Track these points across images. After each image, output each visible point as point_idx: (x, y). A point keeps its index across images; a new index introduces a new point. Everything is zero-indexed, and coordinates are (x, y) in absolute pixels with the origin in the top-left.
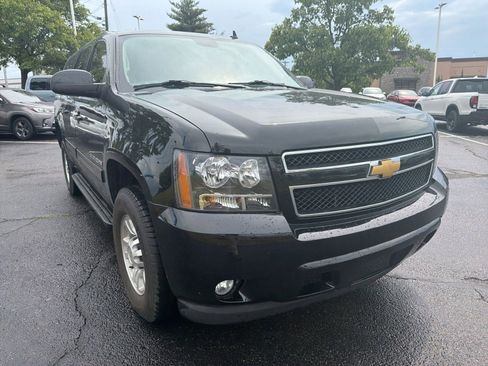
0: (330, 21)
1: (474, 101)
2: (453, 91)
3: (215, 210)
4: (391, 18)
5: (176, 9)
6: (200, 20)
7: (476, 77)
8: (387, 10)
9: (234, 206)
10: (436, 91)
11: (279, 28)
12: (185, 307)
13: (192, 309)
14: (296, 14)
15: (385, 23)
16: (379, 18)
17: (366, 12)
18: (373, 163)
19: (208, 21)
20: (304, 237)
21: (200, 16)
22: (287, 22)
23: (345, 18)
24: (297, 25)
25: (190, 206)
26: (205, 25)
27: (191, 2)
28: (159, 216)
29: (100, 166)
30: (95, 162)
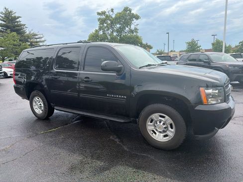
4: (137, 32)
6: (17, 22)
8: (136, 29)
15: (135, 34)
16: (132, 31)
19: (22, 23)
21: (18, 20)
24: (101, 33)
25: (207, 104)
26: (21, 25)
27: (11, 12)
28: (196, 108)
29: (124, 98)
30: (116, 97)
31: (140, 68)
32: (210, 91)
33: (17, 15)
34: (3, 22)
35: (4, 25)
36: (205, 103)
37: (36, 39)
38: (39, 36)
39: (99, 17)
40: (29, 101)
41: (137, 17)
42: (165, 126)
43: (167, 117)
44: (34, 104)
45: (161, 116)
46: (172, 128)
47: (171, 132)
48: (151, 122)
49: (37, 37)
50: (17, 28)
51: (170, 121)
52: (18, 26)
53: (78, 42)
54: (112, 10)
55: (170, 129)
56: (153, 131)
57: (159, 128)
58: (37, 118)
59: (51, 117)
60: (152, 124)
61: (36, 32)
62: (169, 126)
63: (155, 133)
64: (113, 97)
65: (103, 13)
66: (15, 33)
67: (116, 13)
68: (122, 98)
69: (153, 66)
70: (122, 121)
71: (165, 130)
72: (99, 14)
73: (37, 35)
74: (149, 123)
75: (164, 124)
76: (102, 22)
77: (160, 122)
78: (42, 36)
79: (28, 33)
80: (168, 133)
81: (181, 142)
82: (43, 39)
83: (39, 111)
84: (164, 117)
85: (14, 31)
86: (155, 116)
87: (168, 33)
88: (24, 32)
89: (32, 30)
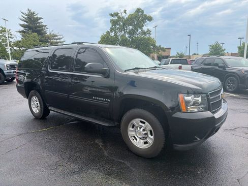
0: (125, 33)
1: (180, 68)
2: (171, 63)
3: (192, 112)
4: (150, 34)
5: (25, 16)
6: (39, 23)
8: (149, 31)
10: (163, 63)
11: (105, 35)
14: (112, 30)
15: (147, 35)
16: (144, 33)
17: (140, 30)
18: (221, 94)
19: (43, 24)
21: (39, 21)
22: (108, 32)
24: (112, 34)
25: (185, 111)
26: (42, 26)
27: (34, 13)
28: (174, 116)
29: (108, 102)
30: (101, 100)
32: (189, 98)
33: (39, 16)
34: (26, 23)
35: (27, 25)
36: (183, 111)
37: (57, 39)
38: (59, 37)
39: (112, 18)
40: (28, 100)
41: (150, 19)
42: (144, 132)
43: (147, 123)
44: (32, 103)
45: (142, 122)
46: (152, 135)
47: (151, 138)
48: (133, 128)
49: (57, 38)
50: (39, 29)
51: (149, 127)
52: (39, 27)
53: (72, 44)
54: (125, 11)
55: (150, 136)
56: (134, 137)
57: (139, 134)
58: (34, 117)
59: (47, 117)
60: (133, 129)
61: (56, 33)
62: (149, 133)
63: (136, 140)
64: (99, 100)
65: (116, 14)
66: (35, 34)
67: (128, 15)
68: (106, 101)
69: (141, 70)
70: (107, 125)
71: (146, 136)
72: (111, 15)
73: (57, 36)
74: (131, 129)
75: (144, 130)
76: (114, 23)
77: (140, 128)
78: (61, 37)
79: (48, 34)
80: (148, 140)
81: (160, 150)
82: (62, 40)
83: (36, 110)
84: (144, 123)
85: (33, 32)
86: (136, 122)
87: (190, 35)
88: (45, 33)
89: (52, 31)
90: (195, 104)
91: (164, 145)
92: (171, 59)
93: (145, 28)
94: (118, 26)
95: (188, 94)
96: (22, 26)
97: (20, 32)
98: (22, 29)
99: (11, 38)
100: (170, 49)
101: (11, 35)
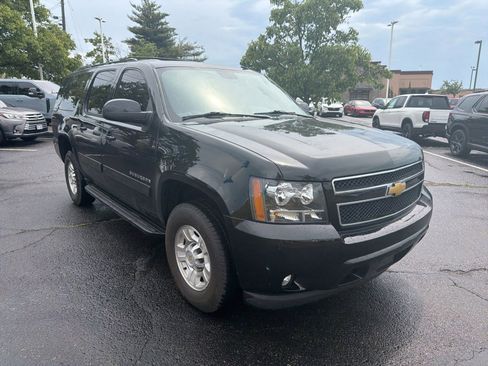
0: (301, 38)
1: (426, 116)
2: (408, 106)
3: (281, 222)
4: (356, 39)
5: (138, 12)
6: (162, 24)
7: (427, 94)
8: (352, 32)
9: (295, 219)
10: (393, 104)
11: (255, 45)
12: (251, 297)
13: (257, 298)
14: (270, 32)
15: (350, 43)
16: (343, 37)
17: (333, 32)
18: (389, 185)
19: (170, 26)
20: (348, 240)
21: (163, 20)
22: (262, 38)
23: (314, 37)
25: (264, 220)
26: (168, 30)
27: (153, 5)
28: (237, 227)
29: (148, 183)
30: (139, 179)
31: (185, 119)
33: (162, 11)
34: (138, 25)
35: (139, 29)
36: (259, 219)
38: (196, 50)
41: (356, 5)
42: (200, 256)
43: (201, 238)
45: (195, 234)
47: (206, 271)
48: (184, 243)
49: (192, 52)
50: (161, 35)
52: (162, 32)
57: (190, 258)
60: (184, 247)
61: (191, 43)
64: (137, 178)
66: (152, 45)
70: (153, 231)
71: (201, 266)
72: (274, 1)
73: (192, 48)
74: (181, 245)
75: (199, 251)
77: (193, 245)
78: (200, 50)
79: (177, 44)
80: (204, 274)
82: (202, 56)
83: (74, 189)
84: (198, 236)
85: (151, 41)
86: (186, 231)
87: (480, 42)
88: (172, 43)
89: (185, 39)
90: (295, 204)
91: (225, 289)
92: (409, 96)
93: (343, 27)
94: (287, 25)
95: (280, 179)
96: (132, 30)
97: (128, 42)
98: (132, 36)
99: (111, 53)
100: (431, 73)
101: (112, 47)
